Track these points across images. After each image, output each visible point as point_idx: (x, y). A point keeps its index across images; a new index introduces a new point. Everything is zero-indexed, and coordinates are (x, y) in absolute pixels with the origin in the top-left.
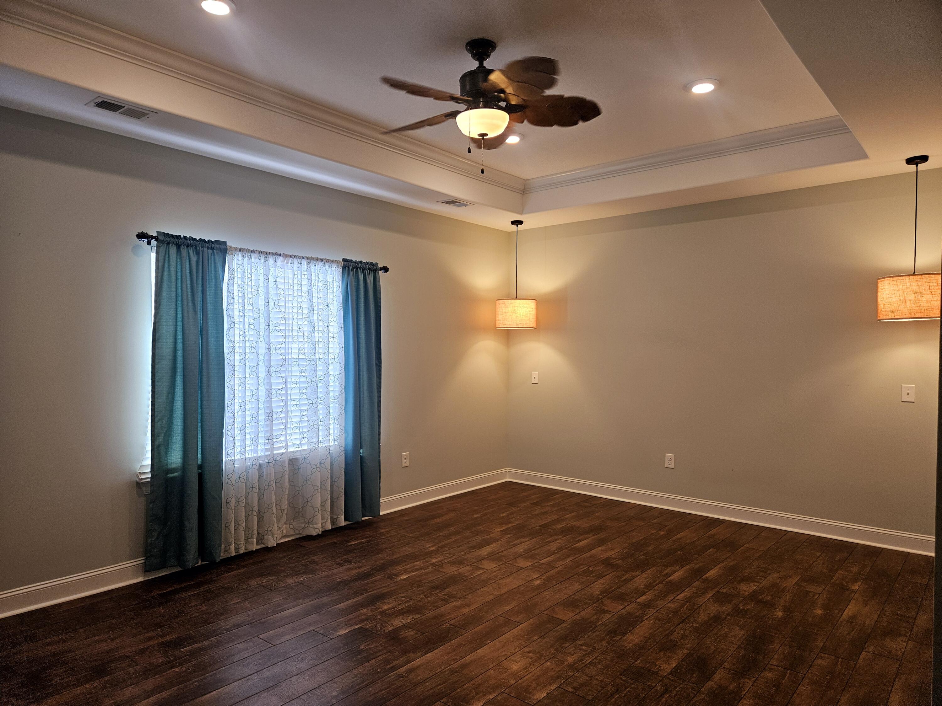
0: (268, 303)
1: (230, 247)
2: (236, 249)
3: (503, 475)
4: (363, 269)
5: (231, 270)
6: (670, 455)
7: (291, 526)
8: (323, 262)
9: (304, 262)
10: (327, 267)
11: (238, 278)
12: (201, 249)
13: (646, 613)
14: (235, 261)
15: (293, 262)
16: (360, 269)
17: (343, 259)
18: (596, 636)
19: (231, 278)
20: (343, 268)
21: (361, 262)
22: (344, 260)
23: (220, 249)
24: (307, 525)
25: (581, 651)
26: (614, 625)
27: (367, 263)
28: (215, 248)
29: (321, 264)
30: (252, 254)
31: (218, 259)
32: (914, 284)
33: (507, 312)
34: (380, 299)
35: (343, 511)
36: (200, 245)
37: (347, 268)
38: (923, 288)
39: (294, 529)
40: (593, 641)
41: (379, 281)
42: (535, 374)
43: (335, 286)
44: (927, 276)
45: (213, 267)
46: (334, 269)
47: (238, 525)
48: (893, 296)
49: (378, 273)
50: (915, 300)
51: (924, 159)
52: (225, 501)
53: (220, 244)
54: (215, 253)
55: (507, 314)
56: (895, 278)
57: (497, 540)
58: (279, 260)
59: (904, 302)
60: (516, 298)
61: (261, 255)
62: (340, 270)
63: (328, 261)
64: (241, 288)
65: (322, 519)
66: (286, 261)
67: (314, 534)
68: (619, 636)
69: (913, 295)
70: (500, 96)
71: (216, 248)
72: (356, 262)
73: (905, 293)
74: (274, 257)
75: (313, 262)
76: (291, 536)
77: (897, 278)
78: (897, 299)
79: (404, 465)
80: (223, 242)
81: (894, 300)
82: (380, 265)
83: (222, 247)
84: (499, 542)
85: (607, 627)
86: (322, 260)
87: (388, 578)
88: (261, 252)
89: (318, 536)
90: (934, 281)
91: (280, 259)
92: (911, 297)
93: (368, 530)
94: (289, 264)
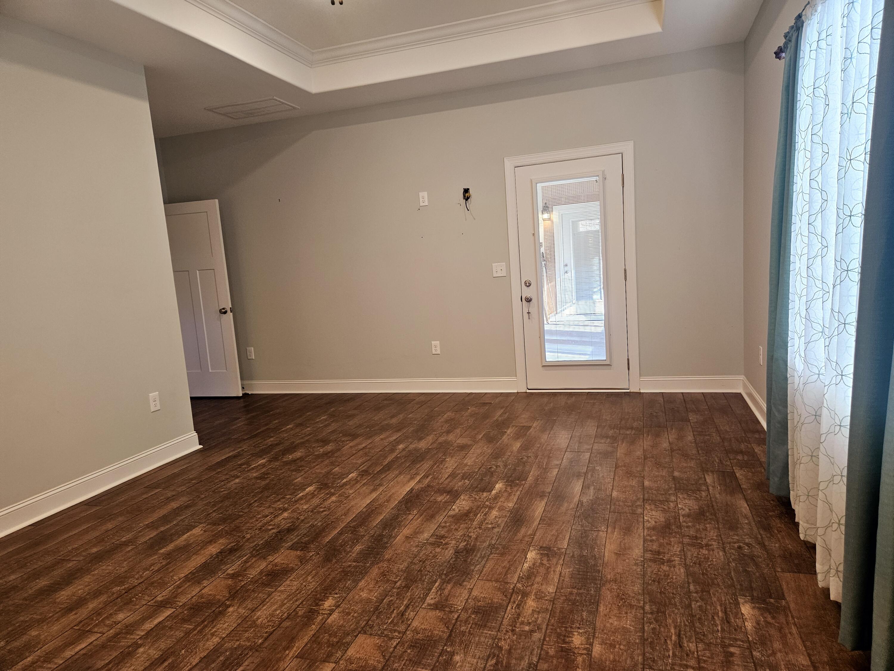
13: (439, 593)
18: (484, 542)
25: (490, 522)
26: (472, 559)
40: (485, 535)
68: (461, 549)
85: (479, 555)
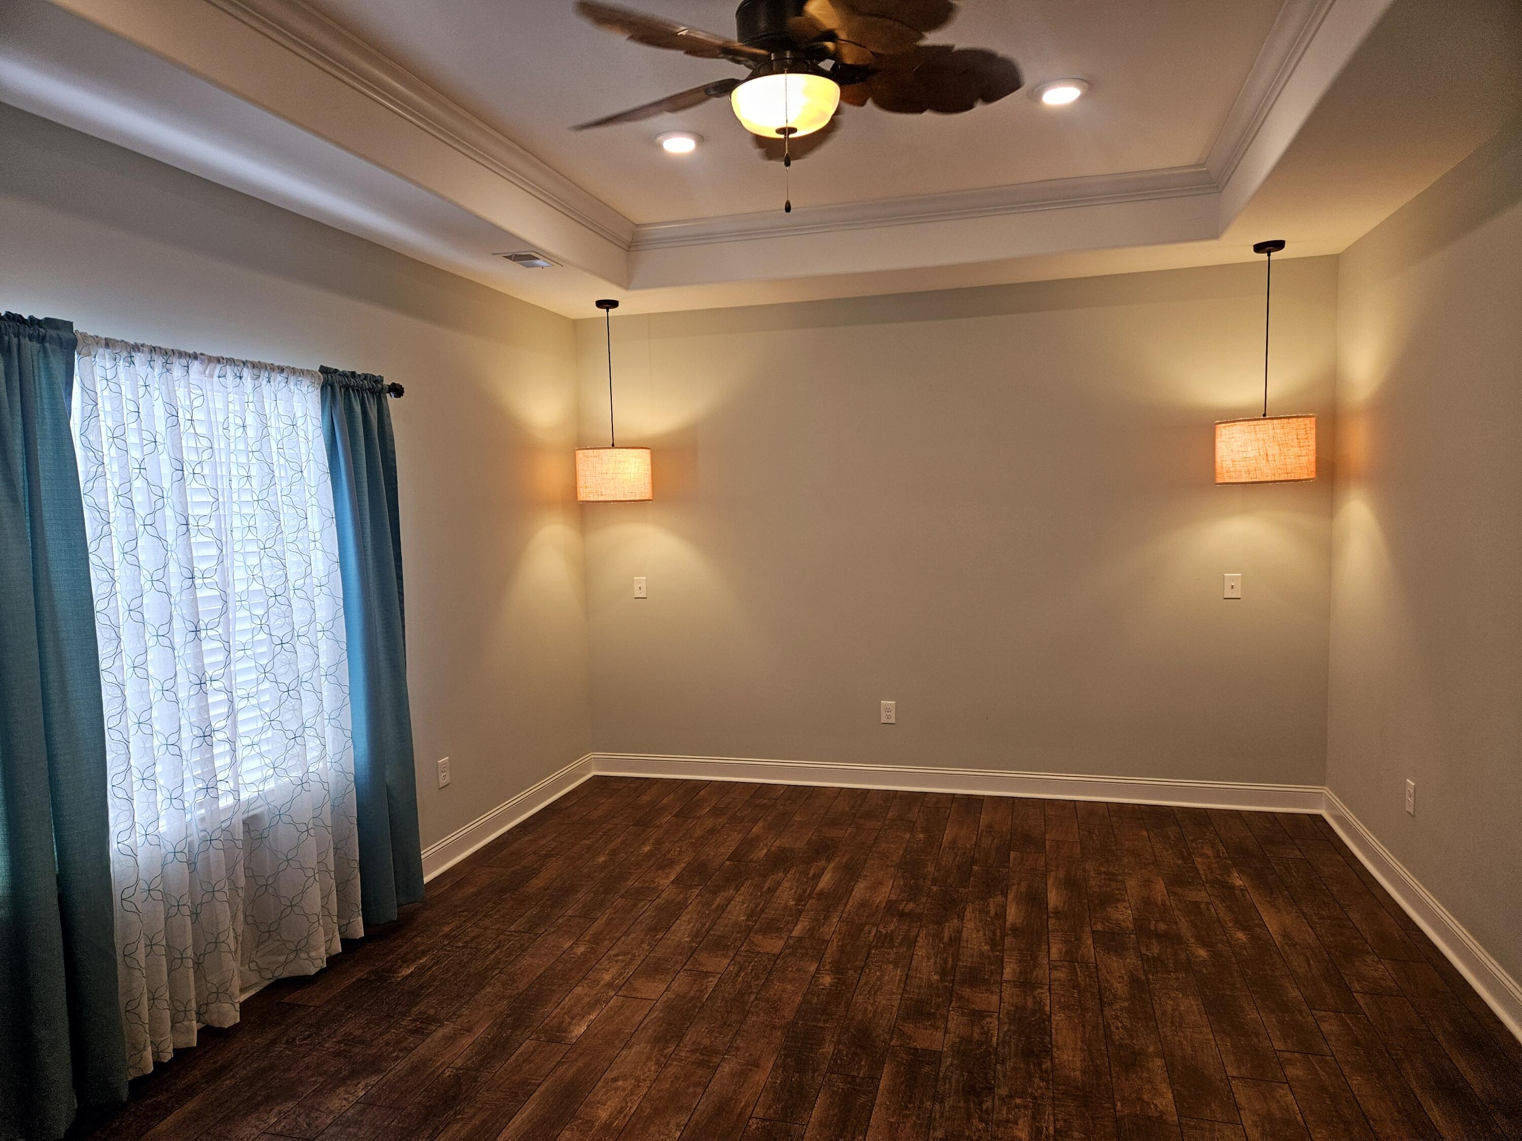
0: (183, 470)
1: (85, 335)
2: (96, 340)
3: (586, 767)
4: (359, 390)
5: (90, 392)
6: (888, 703)
7: (253, 965)
8: (284, 375)
9: (246, 373)
10: (292, 386)
11: (105, 412)
12: (15, 340)
14: (98, 371)
15: (223, 373)
16: (353, 390)
17: (321, 367)
19: (92, 415)
20: (323, 388)
21: (353, 373)
22: (324, 370)
23: (60, 342)
24: (292, 957)
27: (366, 377)
28: (48, 338)
29: (280, 378)
30: (133, 354)
31: (57, 364)
32: (1278, 431)
33: (605, 471)
34: (394, 452)
35: (361, 906)
36: (11, 330)
37: (329, 388)
38: (1290, 437)
39: (260, 970)
41: (389, 416)
42: (640, 581)
43: (310, 428)
44: (1295, 419)
45: (44, 386)
46: (304, 389)
47: (154, 999)
48: (1249, 449)
49: (386, 398)
50: (1280, 454)
51: (1279, 245)
52: (122, 952)
53: (58, 328)
54: (50, 351)
55: (605, 476)
56: (1251, 423)
57: (682, 906)
58: (194, 367)
59: (1265, 458)
60: (613, 445)
61: (155, 357)
62: (318, 392)
63: (294, 371)
64: (118, 437)
65: (325, 935)
66: (207, 372)
67: (313, 971)
69: (1277, 447)
70: (826, 48)
71: (51, 337)
72: (344, 374)
73: (1267, 445)
74: (184, 361)
75: (264, 375)
76: (256, 984)
77: (1255, 422)
78: (1255, 453)
79: (443, 782)
80: (65, 322)
81: (1251, 454)
82: (387, 382)
83: (64, 334)
84: (690, 907)
86: (281, 370)
87: (550, 1041)
88: (153, 350)
89: (322, 972)
90: (1302, 427)
91: (196, 366)
92: (1274, 450)
93: (414, 933)
94: (215, 378)
